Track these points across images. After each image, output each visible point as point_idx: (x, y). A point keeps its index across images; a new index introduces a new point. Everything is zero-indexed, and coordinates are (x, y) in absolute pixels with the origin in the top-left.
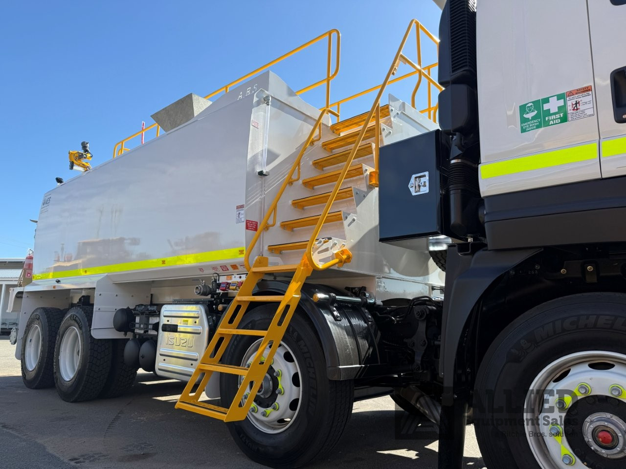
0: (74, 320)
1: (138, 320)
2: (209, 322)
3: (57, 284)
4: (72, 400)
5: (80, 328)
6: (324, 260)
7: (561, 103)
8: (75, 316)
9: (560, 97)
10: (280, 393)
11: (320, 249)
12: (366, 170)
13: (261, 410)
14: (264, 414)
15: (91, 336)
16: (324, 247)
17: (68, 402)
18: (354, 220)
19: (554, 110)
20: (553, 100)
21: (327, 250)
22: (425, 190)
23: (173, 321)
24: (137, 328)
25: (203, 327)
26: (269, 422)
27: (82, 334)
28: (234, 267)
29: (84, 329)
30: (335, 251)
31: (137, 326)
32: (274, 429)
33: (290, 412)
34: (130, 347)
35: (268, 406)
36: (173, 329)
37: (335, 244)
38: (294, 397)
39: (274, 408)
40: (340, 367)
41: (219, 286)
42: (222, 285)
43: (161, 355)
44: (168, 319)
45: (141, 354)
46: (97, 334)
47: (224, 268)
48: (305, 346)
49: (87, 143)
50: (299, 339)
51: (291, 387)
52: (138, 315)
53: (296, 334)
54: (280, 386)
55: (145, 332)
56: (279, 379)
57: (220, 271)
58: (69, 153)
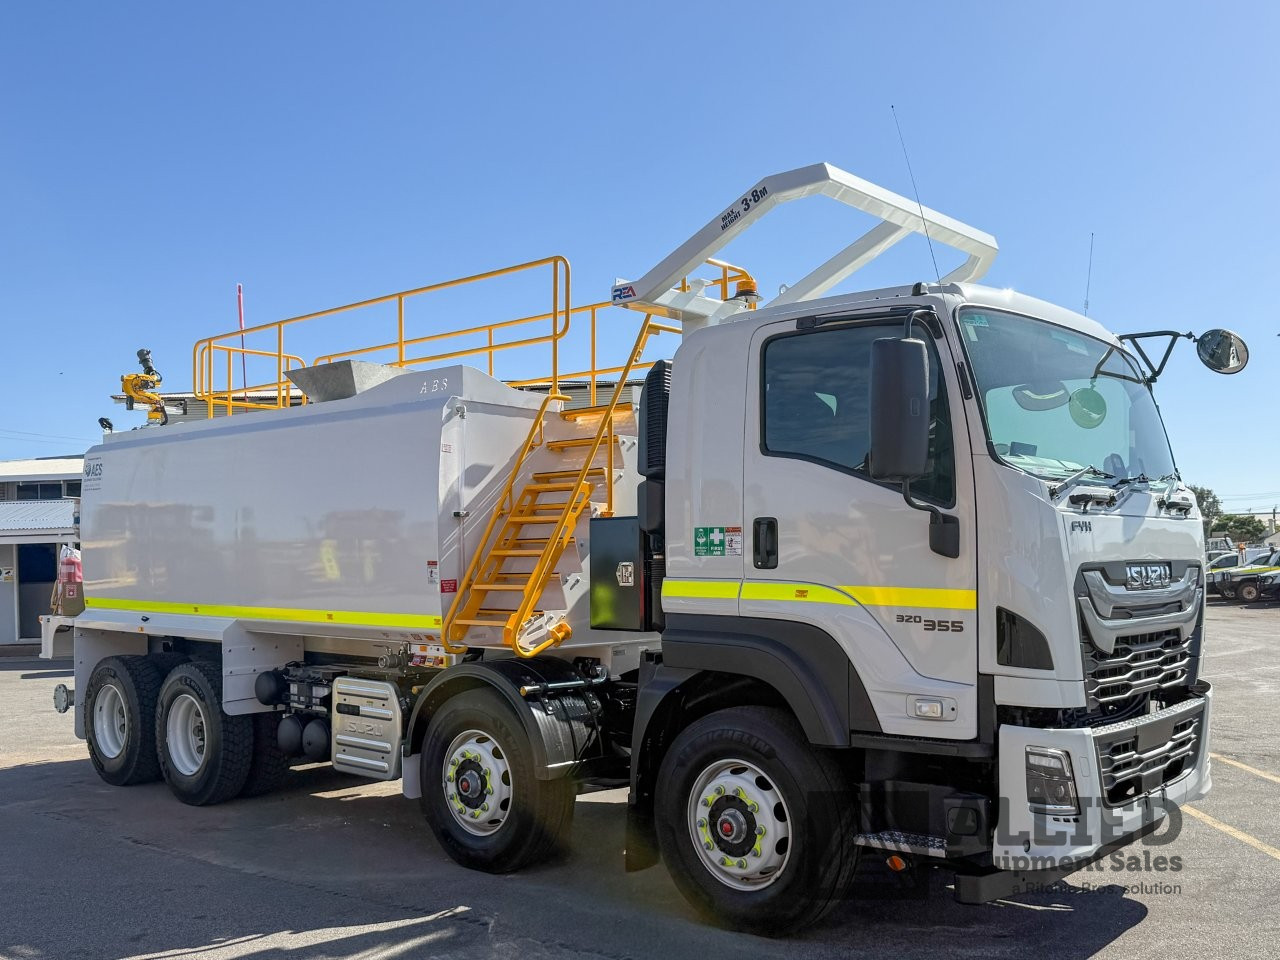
0: (187, 684)
1: (294, 689)
2: (401, 706)
3: (144, 624)
4: (199, 803)
5: (202, 698)
6: (537, 642)
7: (721, 536)
8: (188, 681)
9: (722, 530)
10: (489, 792)
11: (529, 630)
12: (596, 509)
13: (470, 811)
14: (473, 816)
15: (222, 712)
16: (537, 624)
17: (193, 805)
18: (578, 581)
19: (717, 542)
20: (716, 531)
21: (540, 627)
22: (631, 581)
23: (352, 701)
24: (295, 702)
25: (394, 712)
26: (480, 823)
27: (205, 708)
28: (430, 638)
29: (208, 701)
30: (551, 627)
31: (292, 698)
32: (485, 830)
33: (500, 812)
34: (287, 729)
35: (477, 807)
36: (354, 711)
37: (551, 618)
38: (504, 798)
39: (483, 809)
40: (550, 766)
41: (412, 657)
42: (415, 659)
43: (339, 744)
44: (346, 697)
45: (305, 741)
46: (231, 710)
47: (417, 636)
48: (514, 742)
49: (148, 353)
50: (508, 734)
51: (501, 786)
52: (293, 682)
53: (504, 729)
54: (488, 786)
55: (307, 707)
56: (487, 778)
57: (411, 639)
58: (122, 380)
